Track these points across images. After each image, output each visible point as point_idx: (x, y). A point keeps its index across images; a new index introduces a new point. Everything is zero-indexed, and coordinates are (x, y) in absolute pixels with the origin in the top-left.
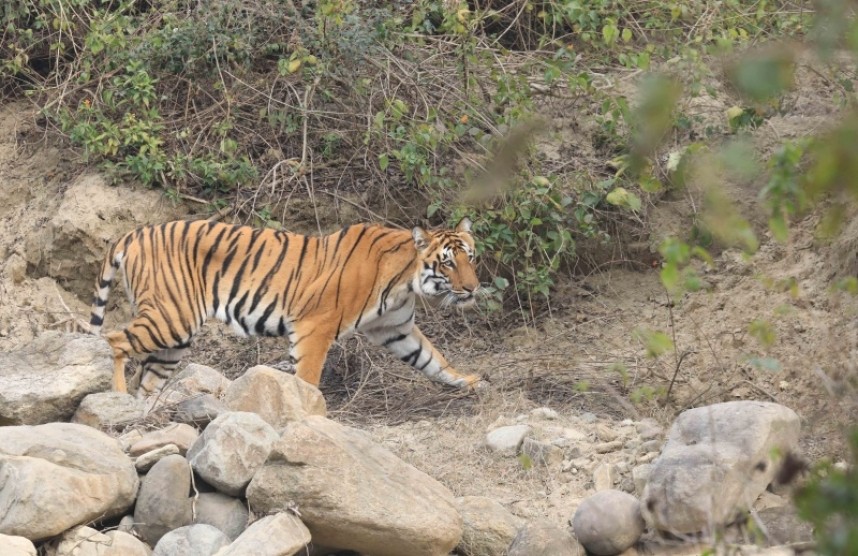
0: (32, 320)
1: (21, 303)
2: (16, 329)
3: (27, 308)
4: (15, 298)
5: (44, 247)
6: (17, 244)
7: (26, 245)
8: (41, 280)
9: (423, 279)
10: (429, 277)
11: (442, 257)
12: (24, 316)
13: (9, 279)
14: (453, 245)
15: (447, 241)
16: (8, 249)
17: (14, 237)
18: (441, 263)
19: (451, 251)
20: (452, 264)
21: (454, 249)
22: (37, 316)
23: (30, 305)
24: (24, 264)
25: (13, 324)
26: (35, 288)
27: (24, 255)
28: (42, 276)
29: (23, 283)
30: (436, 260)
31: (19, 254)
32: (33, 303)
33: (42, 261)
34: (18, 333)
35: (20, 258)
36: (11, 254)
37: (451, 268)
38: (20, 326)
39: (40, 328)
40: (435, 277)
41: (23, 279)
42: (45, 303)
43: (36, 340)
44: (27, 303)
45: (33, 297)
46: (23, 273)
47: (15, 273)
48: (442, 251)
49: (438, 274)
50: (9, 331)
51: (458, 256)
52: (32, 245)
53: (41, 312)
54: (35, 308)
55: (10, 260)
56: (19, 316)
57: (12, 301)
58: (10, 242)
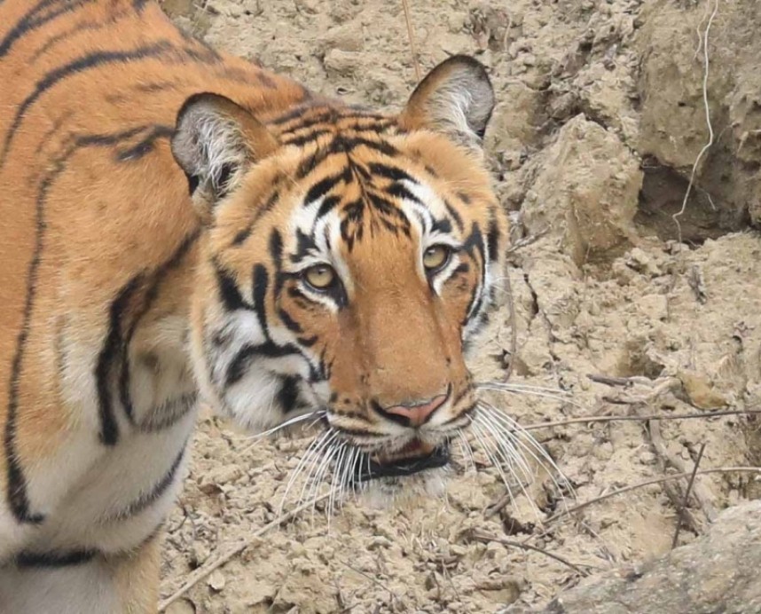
0: (670, 449)
1: (610, 361)
2: (587, 494)
3: (643, 389)
4: (581, 339)
5: (730, 85)
6: (595, 67)
7: (638, 71)
8: (715, 248)
9: (223, 363)
10: (248, 352)
11: (291, 246)
12: (628, 430)
13: (549, 243)
14: (351, 192)
15: (334, 165)
16: (546, 94)
17: (579, 32)
18: (282, 276)
19: (334, 218)
20: (334, 288)
21: (354, 211)
22: (693, 428)
23: (655, 371)
24: (627, 169)
25: (569, 469)
26: (683, 289)
27: (629, 121)
28: (716, 228)
29: (619, 264)
30: (267, 260)
31: (600, 118)
32: (671, 362)
33: (718, 155)
34: (595, 515)
35: (611, 138)
36: (560, 120)
37: (330, 304)
38: (606, 478)
39: (706, 488)
40: (270, 349)
41: (623, 242)
42: (736, 364)
43: (690, 550)
44: (640, 365)
45: (672, 332)
46: (621, 215)
47: (582, 212)
48: (298, 216)
49: (282, 336)
50: (549, 505)
51: (363, 248)
52: (672, 71)
53: (714, 410)
54: (682, 391)
55: (557, 146)
56: (602, 428)
57: (566, 351)
58: (558, 56)
